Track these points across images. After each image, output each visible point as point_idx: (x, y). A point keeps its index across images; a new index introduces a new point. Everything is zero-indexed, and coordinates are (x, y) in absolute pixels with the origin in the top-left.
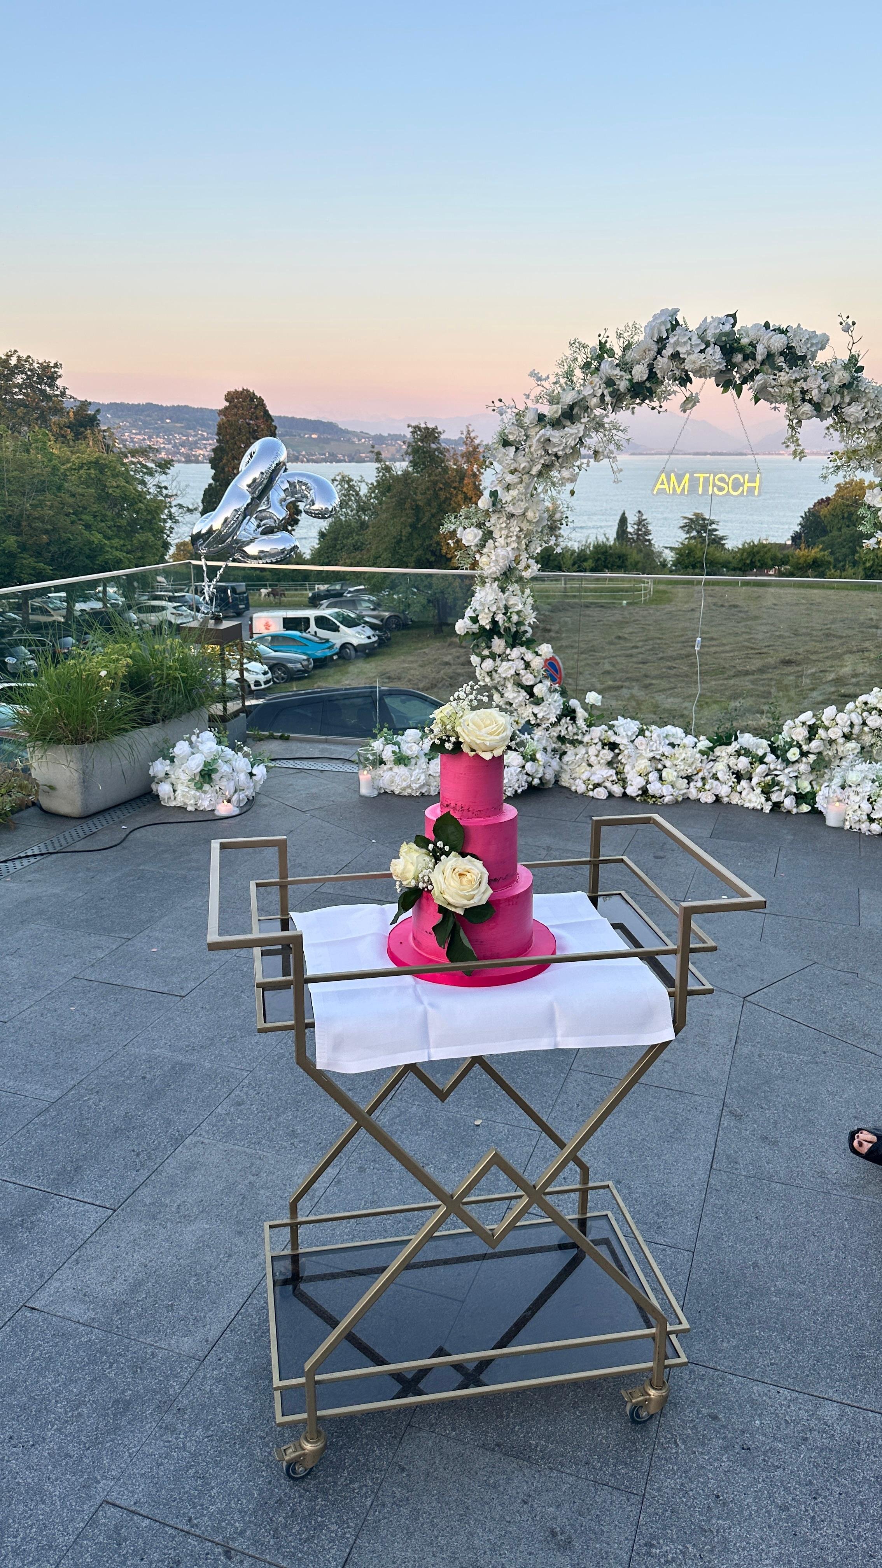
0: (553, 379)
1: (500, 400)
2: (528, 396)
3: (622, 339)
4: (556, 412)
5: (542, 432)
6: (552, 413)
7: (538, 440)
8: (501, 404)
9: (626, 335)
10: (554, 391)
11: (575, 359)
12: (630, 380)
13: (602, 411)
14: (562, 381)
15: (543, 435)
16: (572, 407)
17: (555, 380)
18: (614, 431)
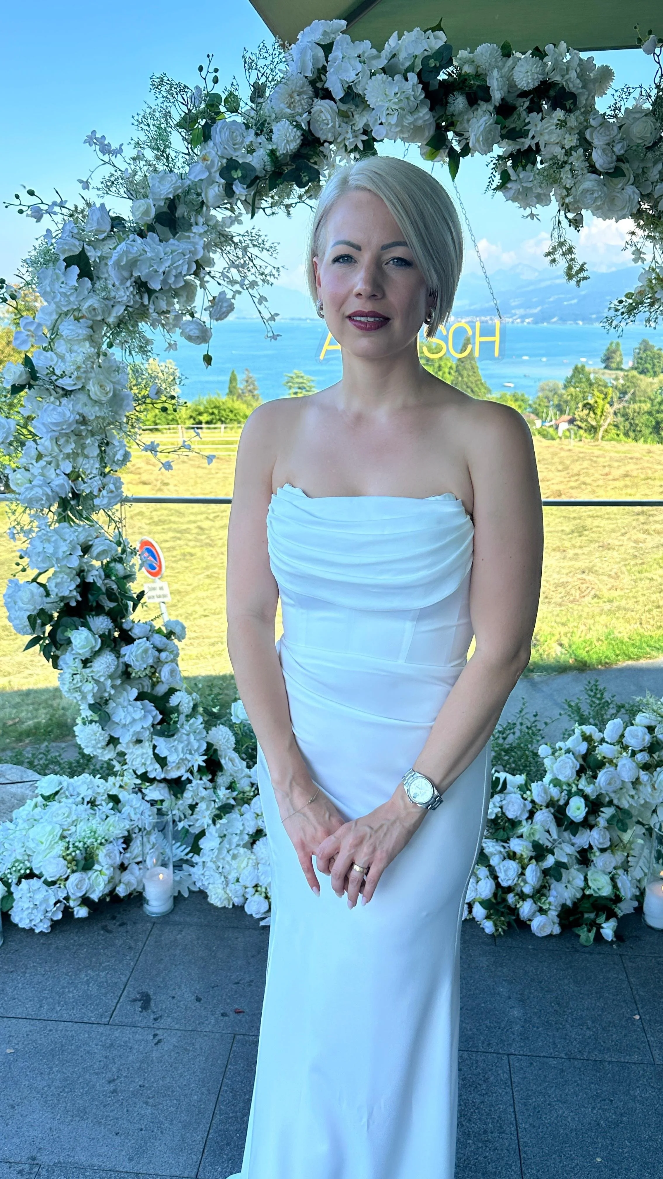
0: (130, 152)
1: (31, 193)
2: (86, 185)
3: (254, 72)
4: (146, 212)
5: (123, 246)
6: (138, 214)
7: (117, 263)
8: (33, 200)
9: (261, 63)
10: (135, 173)
11: (167, 115)
12: (273, 152)
13: (229, 213)
14: (150, 154)
15: (127, 252)
16: (172, 204)
17: (134, 153)
18: (252, 250)
